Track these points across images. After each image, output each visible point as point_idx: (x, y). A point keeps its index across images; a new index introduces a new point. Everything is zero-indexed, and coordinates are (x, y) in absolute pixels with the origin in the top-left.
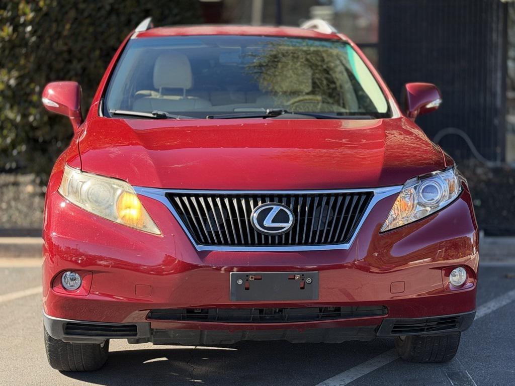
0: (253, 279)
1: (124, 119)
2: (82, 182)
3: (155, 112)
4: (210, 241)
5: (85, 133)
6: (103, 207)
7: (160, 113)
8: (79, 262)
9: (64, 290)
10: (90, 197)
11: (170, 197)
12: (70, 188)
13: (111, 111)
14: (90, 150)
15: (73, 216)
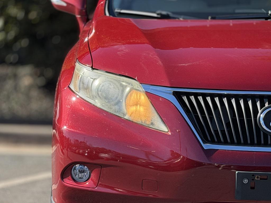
0: (259, 179)
1: (130, 19)
2: (92, 78)
3: (159, 12)
4: (216, 140)
5: (94, 31)
6: (112, 103)
7: (164, 13)
8: (86, 154)
9: (73, 182)
10: (100, 93)
11: (178, 95)
12: (81, 84)
13: (117, 10)
14: (100, 48)
15: (83, 111)
